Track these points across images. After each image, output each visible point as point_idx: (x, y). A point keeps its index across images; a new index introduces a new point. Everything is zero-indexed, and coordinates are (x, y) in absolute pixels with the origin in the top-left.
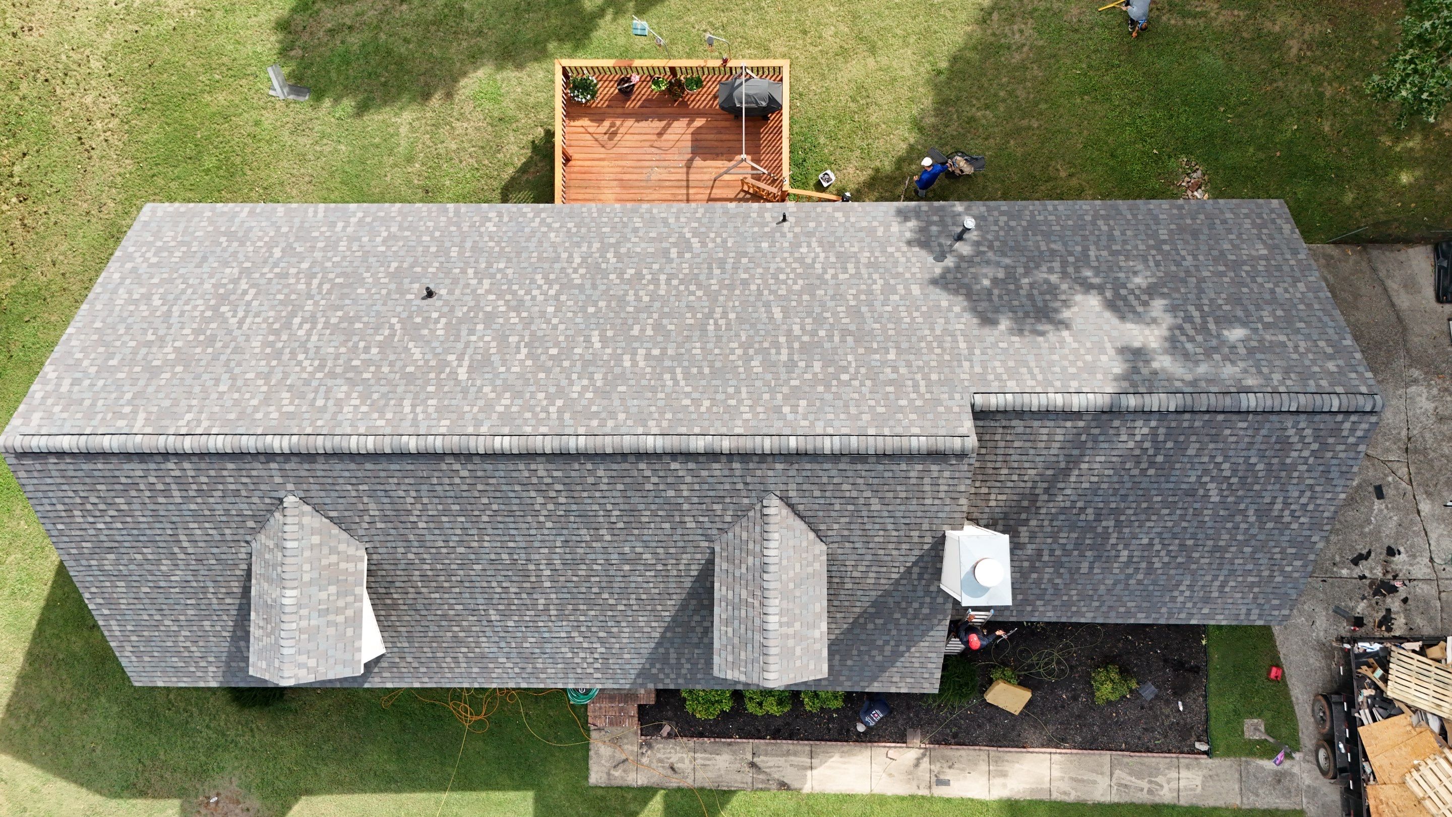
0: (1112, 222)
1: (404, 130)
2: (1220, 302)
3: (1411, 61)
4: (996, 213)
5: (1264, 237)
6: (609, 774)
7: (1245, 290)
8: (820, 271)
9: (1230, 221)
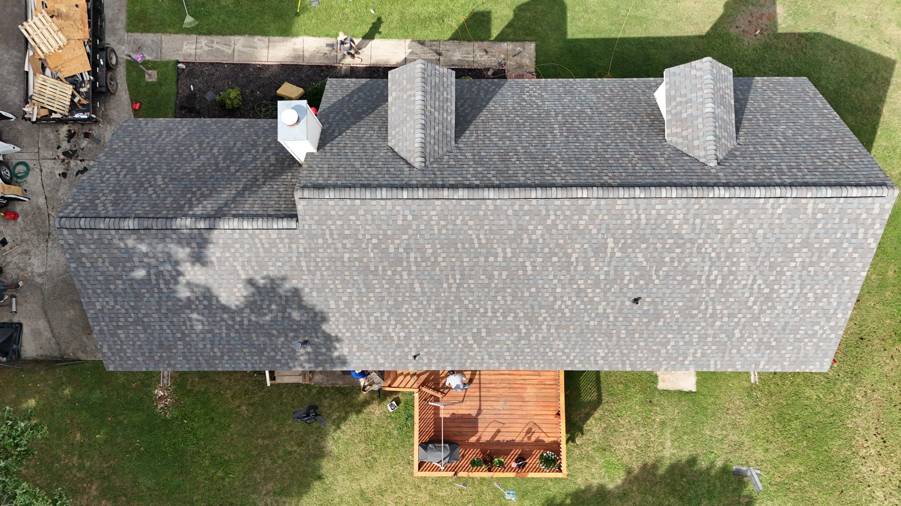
0: (212, 354)
1: (668, 444)
2: (147, 295)
3: (17, 445)
4: (283, 361)
5: (119, 342)
6: (524, 48)
7: (132, 304)
8: (392, 318)
9: (139, 354)
